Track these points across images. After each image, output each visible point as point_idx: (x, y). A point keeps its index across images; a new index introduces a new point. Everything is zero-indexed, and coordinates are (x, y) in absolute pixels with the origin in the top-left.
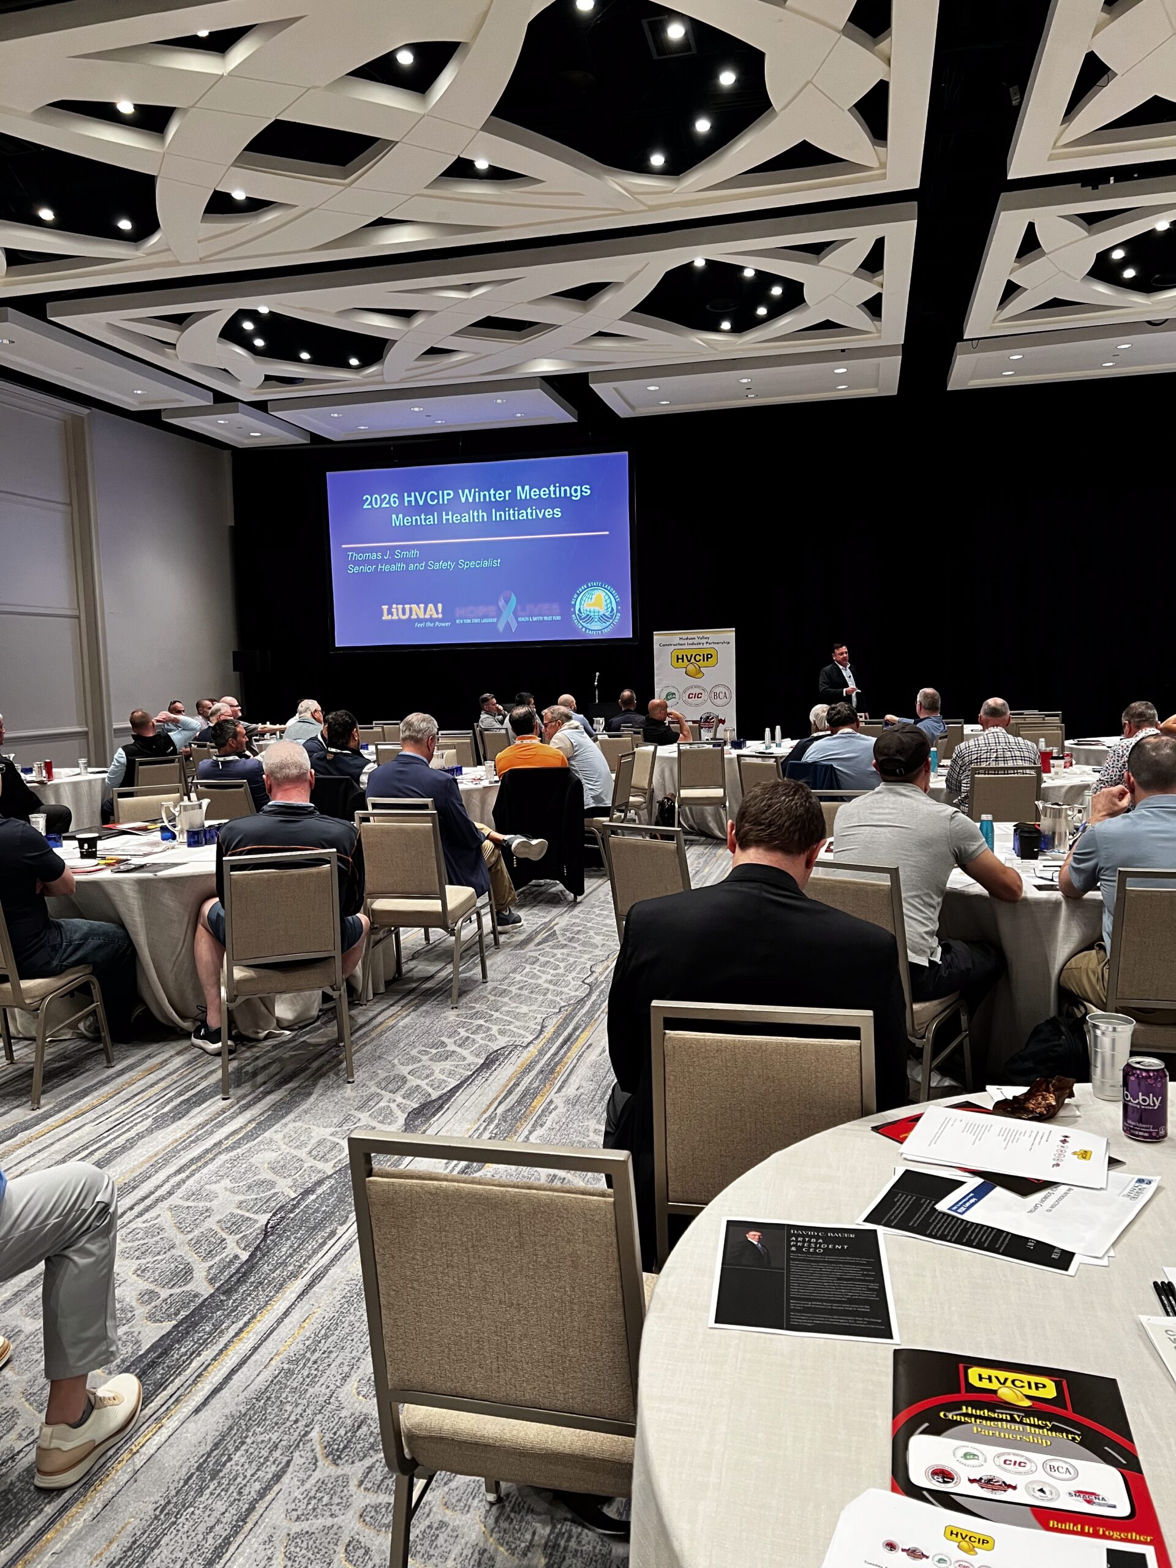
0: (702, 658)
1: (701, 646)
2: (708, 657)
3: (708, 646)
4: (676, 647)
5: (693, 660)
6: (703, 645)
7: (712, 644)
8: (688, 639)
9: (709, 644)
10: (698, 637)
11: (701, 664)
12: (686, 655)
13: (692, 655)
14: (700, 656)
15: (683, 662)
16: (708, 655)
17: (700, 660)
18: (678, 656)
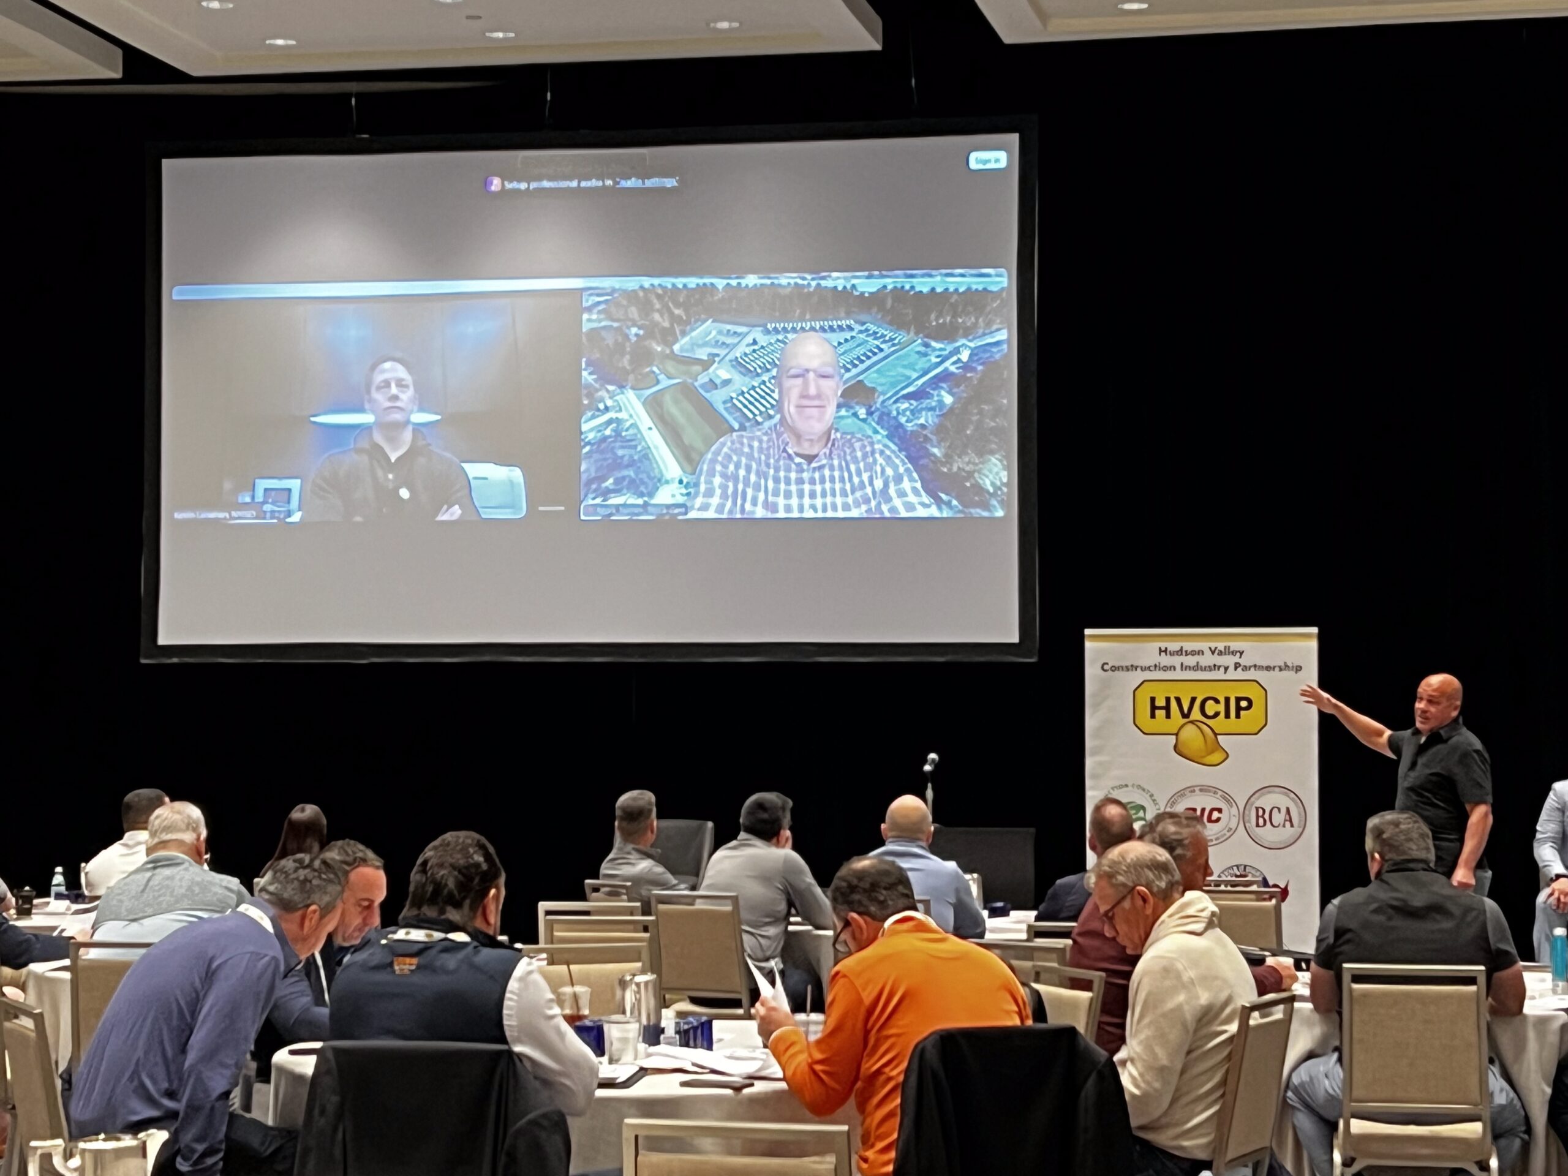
0: (1221, 708)
1: (1219, 675)
2: (1242, 705)
3: (1240, 675)
4: (1148, 675)
5: (1196, 714)
6: (1225, 673)
7: (1252, 669)
8: (1184, 653)
9: (1243, 670)
10: (1210, 648)
11: (1219, 724)
12: (1178, 700)
13: (1193, 700)
14: (1217, 701)
15: (1168, 716)
16: (1238, 700)
17: (1217, 714)
18: (1153, 700)
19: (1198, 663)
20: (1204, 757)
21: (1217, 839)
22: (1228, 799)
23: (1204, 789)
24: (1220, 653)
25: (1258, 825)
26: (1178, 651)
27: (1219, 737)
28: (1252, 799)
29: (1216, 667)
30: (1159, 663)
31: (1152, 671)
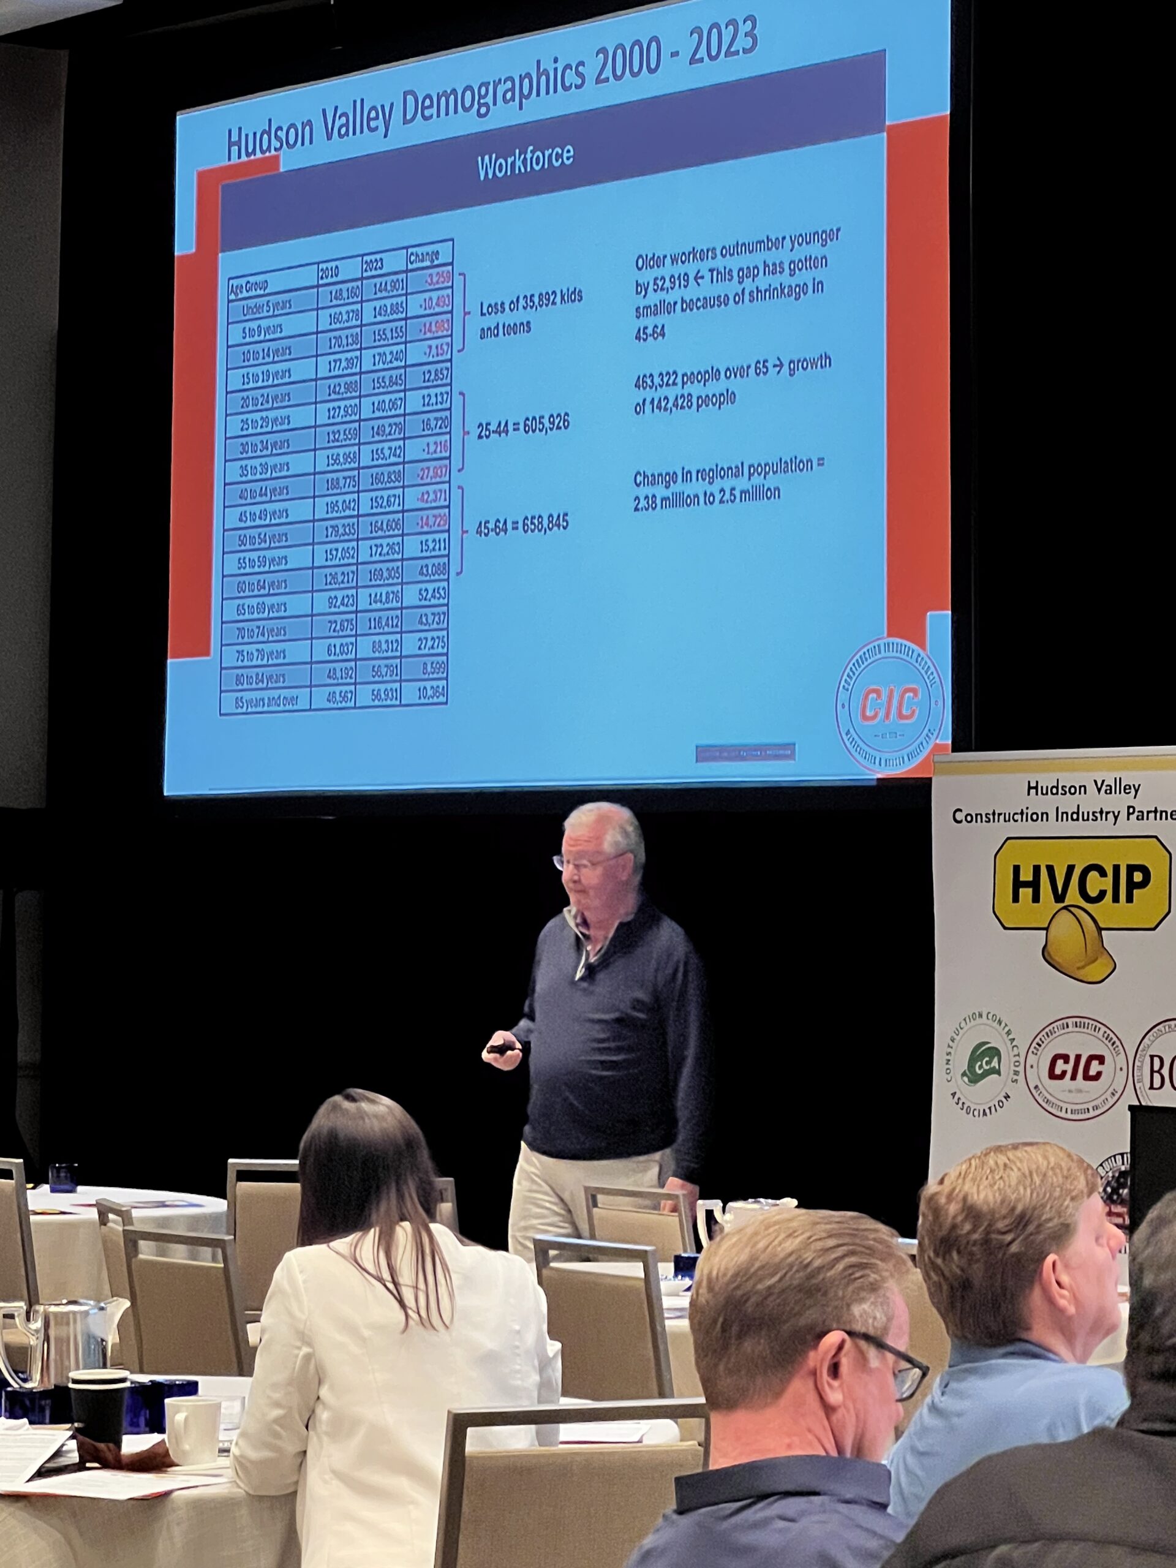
0: (1107, 883)
1: (1106, 827)
2: (1135, 880)
3: (1136, 825)
4: (1013, 828)
5: (1073, 896)
6: (1115, 824)
7: (1152, 815)
8: (1060, 791)
9: (1138, 819)
10: (1096, 782)
11: (1104, 911)
12: (1050, 869)
13: (1071, 869)
14: (1103, 873)
15: (1036, 898)
16: (1131, 869)
17: (1102, 894)
18: (1017, 869)
19: (1078, 806)
20: (1083, 967)
21: (1096, 1108)
22: (1113, 1040)
23: (1081, 1022)
24: (1109, 791)
25: (1152, 1087)
26: (1053, 787)
27: (1103, 932)
28: (1146, 1040)
29: (1103, 814)
30: (1027, 808)
31: (1017, 821)
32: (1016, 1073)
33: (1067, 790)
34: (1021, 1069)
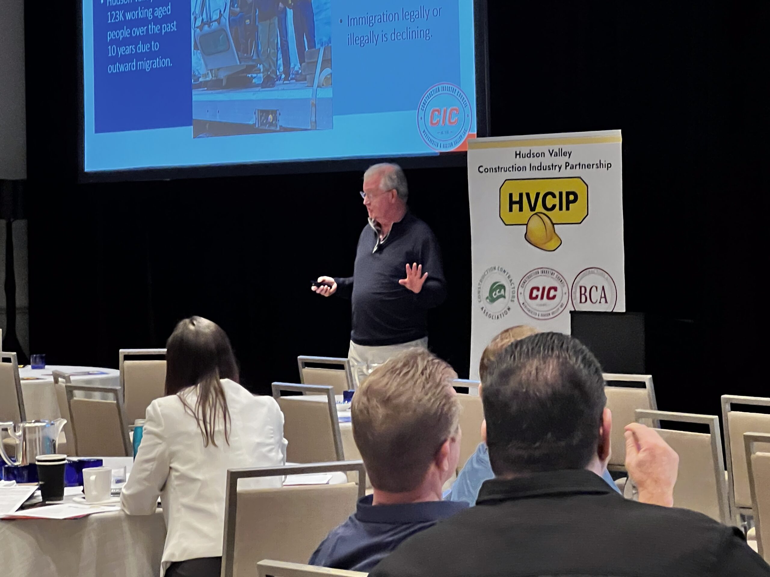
0: (556, 201)
2: (570, 199)
3: (569, 172)
4: (509, 175)
5: (539, 208)
6: (559, 171)
7: (578, 167)
8: (532, 155)
9: (571, 168)
10: (549, 151)
11: (555, 215)
12: (528, 195)
13: (538, 194)
14: (554, 196)
15: (521, 209)
16: (568, 194)
17: (554, 206)
18: (511, 195)
19: (541, 163)
20: (545, 243)
21: (553, 313)
22: (561, 279)
24: (556, 155)
25: (581, 302)
26: (528, 154)
27: (555, 226)
28: (577, 278)
29: (553, 167)
30: (515, 165)
31: (510, 171)
32: (513, 297)
33: (535, 155)
34: (516, 295)
